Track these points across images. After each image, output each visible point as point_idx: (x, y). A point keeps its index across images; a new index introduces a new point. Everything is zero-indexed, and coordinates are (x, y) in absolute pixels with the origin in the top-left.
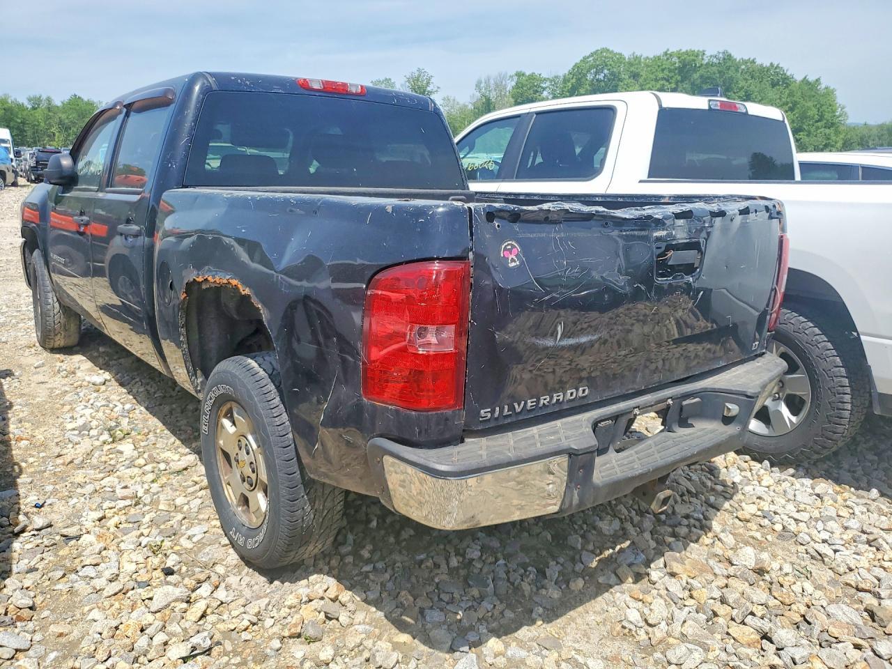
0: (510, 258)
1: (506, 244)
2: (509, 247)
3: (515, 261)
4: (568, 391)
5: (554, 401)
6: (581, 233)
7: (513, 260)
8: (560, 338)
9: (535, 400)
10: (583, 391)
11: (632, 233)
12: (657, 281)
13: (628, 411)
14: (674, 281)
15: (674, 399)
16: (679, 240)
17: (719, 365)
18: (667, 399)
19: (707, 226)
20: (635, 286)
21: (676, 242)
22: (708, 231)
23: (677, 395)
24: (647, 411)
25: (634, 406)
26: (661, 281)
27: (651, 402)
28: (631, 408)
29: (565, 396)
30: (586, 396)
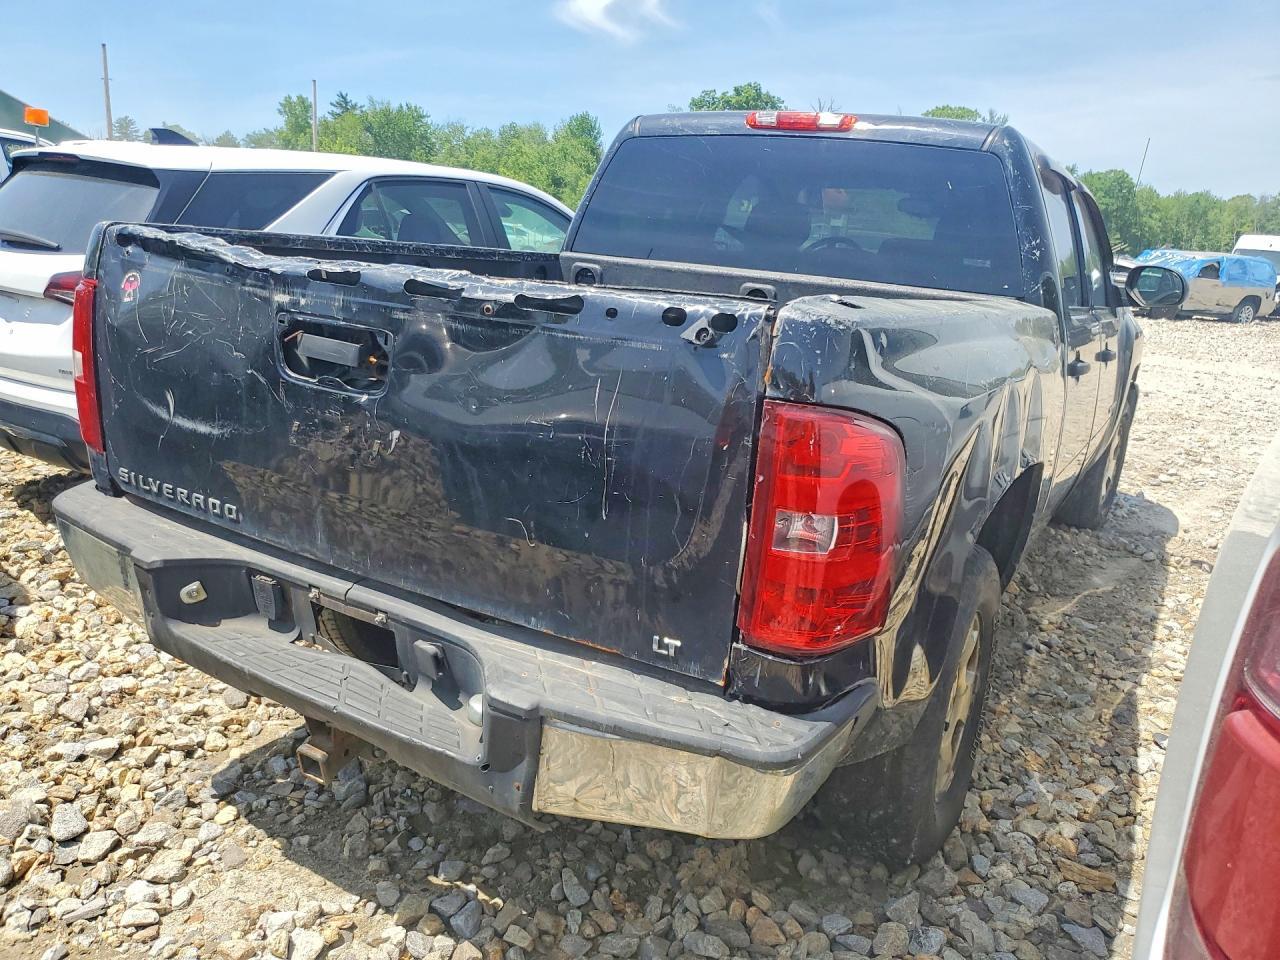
4: (210, 499)
5: (194, 502)
6: (198, 278)
8: (173, 413)
9: (171, 487)
10: (231, 510)
11: (254, 290)
12: (286, 377)
13: (299, 583)
14: (320, 388)
15: (392, 619)
16: (316, 316)
17: (529, 623)
18: (377, 611)
19: (394, 308)
20: (249, 372)
21: (308, 318)
22: (395, 317)
23: (397, 615)
24: (337, 606)
25: (311, 582)
26: (296, 379)
27: (339, 594)
28: (305, 582)
29: (206, 501)
30: (236, 521)
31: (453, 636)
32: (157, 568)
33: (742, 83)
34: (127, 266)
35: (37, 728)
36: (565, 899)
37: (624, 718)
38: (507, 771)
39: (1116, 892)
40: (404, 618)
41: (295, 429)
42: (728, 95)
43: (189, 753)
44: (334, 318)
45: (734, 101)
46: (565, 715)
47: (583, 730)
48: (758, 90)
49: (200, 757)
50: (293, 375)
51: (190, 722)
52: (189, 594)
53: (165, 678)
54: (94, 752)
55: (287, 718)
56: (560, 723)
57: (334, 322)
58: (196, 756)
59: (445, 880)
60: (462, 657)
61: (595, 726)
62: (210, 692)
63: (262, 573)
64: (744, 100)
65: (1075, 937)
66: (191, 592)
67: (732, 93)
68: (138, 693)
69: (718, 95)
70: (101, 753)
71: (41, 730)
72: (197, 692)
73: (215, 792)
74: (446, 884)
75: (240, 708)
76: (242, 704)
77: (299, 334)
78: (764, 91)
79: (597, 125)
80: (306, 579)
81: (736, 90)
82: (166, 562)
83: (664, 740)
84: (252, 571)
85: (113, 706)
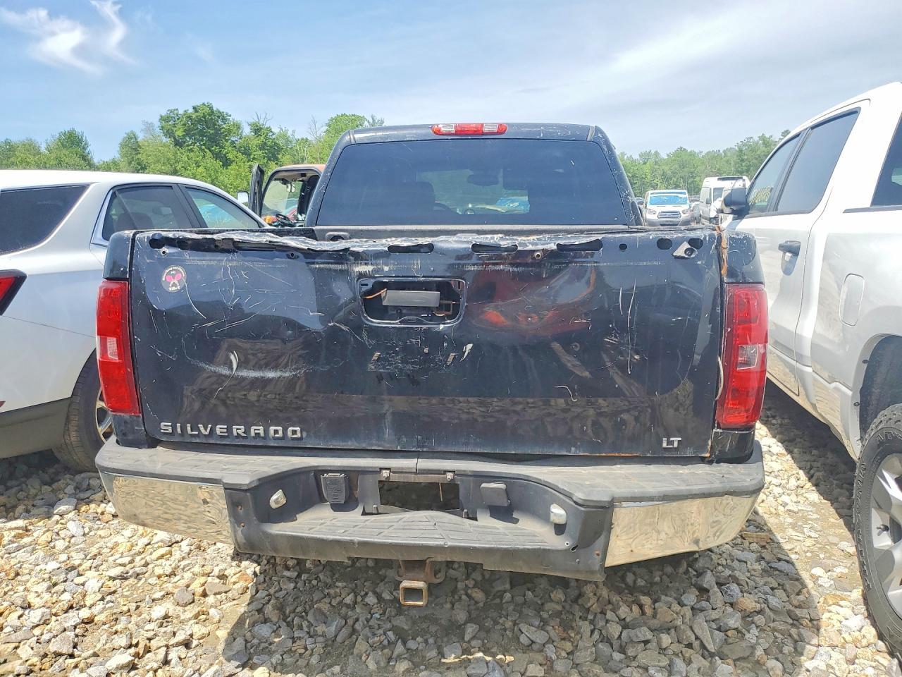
0: (172, 283)
1: (171, 269)
2: (174, 272)
3: (176, 286)
4: (271, 428)
5: (253, 434)
6: (257, 264)
7: (174, 285)
8: (237, 368)
9: (226, 427)
10: (294, 431)
11: (327, 266)
12: (370, 323)
13: (371, 470)
14: (402, 326)
15: (458, 475)
16: (398, 277)
17: (570, 452)
18: (445, 472)
19: (466, 264)
20: (332, 324)
21: (393, 279)
22: (467, 269)
23: (464, 471)
24: (407, 477)
25: (382, 466)
26: (379, 323)
27: (412, 468)
28: (375, 468)
29: (266, 431)
30: (300, 439)
31: (514, 474)
32: (255, 486)
33: (198, 103)
34: (167, 262)
35: (36, 669)
36: (533, 642)
37: (665, 489)
38: (588, 546)
39: (773, 541)
40: (470, 471)
41: (375, 358)
42: (189, 112)
43: (187, 644)
44: (415, 277)
45: (194, 116)
46: (632, 497)
47: (643, 503)
48: (211, 108)
49: (197, 646)
50: (375, 321)
51: (165, 625)
52: (276, 502)
53: (108, 603)
54: (117, 668)
55: (234, 600)
56: (624, 504)
57: (416, 280)
58: (193, 646)
59: (455, 658)
60: (520, 486)
61: (651, 499)
62: (153, 600)
63: (328, 471)
64: (202, 115)
65: (779, 568)
66: (277, 499)
67: (191, 111)
68: (96, 619)
69: (181, 112)
70: (122, 667)
71: (41, 670)
72: (142, 604)
73: (238, 663)
74: (457, 660)
75: (190, 603)
76: (191, 601)
77: (383, 292)
78: (215, 109)
79: (84, 138)
80: (377, 465)
81: (194, 108)
82: (259, 480)
83: (695, 494)
84: (319, 472)
85: (83, 636)
